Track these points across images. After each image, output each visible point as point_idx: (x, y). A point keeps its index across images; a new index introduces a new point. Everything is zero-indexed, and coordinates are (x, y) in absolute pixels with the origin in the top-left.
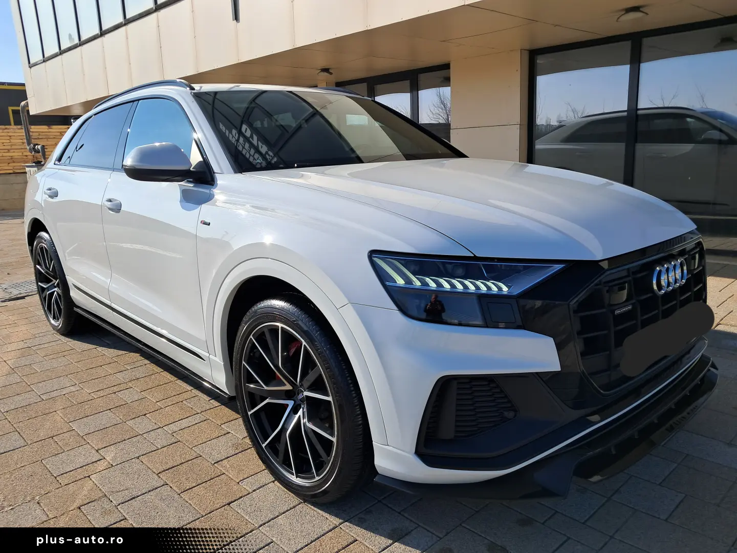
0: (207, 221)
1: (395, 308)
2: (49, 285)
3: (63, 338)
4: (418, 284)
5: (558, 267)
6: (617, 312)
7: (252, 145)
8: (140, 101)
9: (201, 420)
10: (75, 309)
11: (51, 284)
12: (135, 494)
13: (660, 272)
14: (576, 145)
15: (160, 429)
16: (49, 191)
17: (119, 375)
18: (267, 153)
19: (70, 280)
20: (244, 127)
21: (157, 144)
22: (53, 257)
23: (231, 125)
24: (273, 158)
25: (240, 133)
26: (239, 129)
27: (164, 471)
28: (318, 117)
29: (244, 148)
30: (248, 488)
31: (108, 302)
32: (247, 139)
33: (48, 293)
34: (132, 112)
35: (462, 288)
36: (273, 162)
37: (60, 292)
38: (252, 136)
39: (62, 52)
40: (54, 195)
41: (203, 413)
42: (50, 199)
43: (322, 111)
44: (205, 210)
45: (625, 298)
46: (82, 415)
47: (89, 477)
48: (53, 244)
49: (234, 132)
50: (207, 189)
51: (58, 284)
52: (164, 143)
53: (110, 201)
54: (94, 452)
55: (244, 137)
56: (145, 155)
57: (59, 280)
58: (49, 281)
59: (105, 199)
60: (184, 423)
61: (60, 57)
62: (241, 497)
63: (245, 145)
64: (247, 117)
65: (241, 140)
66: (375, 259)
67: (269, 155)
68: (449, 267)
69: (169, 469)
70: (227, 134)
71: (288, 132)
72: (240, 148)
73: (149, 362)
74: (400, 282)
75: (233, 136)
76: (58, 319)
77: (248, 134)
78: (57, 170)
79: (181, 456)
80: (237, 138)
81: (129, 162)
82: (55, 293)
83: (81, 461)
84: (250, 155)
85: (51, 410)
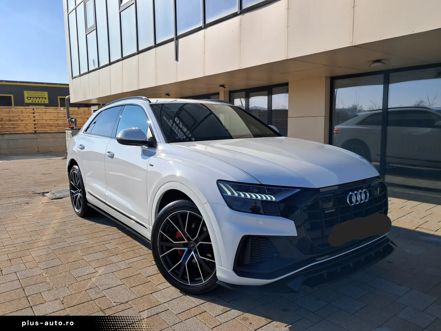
0: (152, 164)
1: (226, 205)
2: (76, 191)
3: (81, 219)
4: (236, 195)
5: (298, 190)
6: (326, 212)
7: (179, 128)
8: (126, 106)
9: (143, 258)
10: (88, 204)
11: (77, 191)
12: (110, 286)
13: (351, 195)
14: (365, 127)
15: (124, 261)
16: (80, 146)
17: (106, 237)
18: (186, 132)
19: (87, 189)
20: (176, 119)
21: (134, 128)
22: (79, 178)
23: (170, 117)
24: (189, 134)
25: (174, 121)
26: (173, 119)
27: (124, 278)
28: (212, 115)
29: (175, 129)
30: (161, 288)
31: (104, 201)
32: (177, 125)
33: (75, 195)
34: (121, 111)
35: (260, 198)
36: (189, 136)
37: (81, 195)
38: (179, 123)
39: (89, 72)
40: (83, 148)
41: (144, 256)
42: (80, 150)
43: (214, 113)
44: (152, 159)
45: (332, 205)
46: (89, 253)
47: (90, 278)
48: (80, 172)
49: (171, 121)
50: (153, 150)
51: (81, 191)
52: (137, 128)
53: (109, 152)
54: (93, 269)
55: (176, 123)
56: (126, 133)
57: (82, 189)
58: (76, 190)
59: (107, 151)
60: (135, 259)
61: (88, 74)
62: (157, 291)
63: (176, 127)
64: (177, 115)
65: (174, 125)
66: (219, 183)
67: (187, 133)
68: (251, 188)
69: (126, 278)
70: (167, 122)
71: (197, 122)
72: (173, 129)
73: (121, 232)
74: (229, 194)
75: (170, 123)
76: (79, 209)
77: (178, 122)
78: (85, 136)
79: (132, 273)
80: (172, 124)
81: (119, 136)
82: (79, 196)
83: (87, 272)
84: (178, 132)
85: (74, 250)
